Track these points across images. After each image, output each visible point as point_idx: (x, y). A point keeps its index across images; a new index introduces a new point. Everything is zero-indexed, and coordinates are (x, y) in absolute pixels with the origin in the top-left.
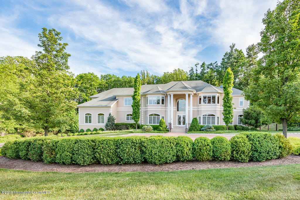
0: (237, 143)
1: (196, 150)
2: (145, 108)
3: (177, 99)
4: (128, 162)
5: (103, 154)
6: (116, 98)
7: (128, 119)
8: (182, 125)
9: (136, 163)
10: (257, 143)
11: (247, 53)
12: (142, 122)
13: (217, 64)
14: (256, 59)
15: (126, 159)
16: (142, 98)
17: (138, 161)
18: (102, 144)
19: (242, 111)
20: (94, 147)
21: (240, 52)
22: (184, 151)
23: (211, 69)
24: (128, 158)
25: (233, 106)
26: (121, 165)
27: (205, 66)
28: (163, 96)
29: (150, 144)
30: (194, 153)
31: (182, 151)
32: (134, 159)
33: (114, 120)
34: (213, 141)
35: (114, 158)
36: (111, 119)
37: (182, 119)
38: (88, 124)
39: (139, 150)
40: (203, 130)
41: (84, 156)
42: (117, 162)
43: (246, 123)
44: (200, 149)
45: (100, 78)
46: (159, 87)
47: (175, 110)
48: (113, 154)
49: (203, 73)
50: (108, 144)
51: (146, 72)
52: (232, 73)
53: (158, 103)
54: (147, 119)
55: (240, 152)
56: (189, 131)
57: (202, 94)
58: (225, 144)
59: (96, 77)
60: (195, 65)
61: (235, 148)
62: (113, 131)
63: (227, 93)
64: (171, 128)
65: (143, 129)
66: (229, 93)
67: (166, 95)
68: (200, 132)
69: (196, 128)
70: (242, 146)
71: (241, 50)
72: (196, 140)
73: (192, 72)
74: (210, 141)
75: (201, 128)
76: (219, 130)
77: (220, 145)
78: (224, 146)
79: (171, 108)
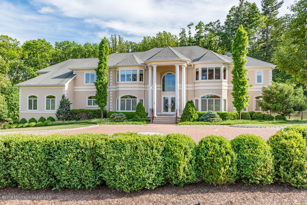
0: (285, 148)
1: (203, 162)
2: (114, 87)
3: (162, 73)
4: (69, 185)
5: (23, 169)
6: (74, 73)
7: (89, 104)
8: (170, 112)
9: (85, 188)
11: (262, 7)
12: (111, 107)
13: (219, 23)
14: (276, 16)
15: (66, 180)
16: (111, 72)
17: (89, 185)
18: (23, 149)
19: (261, 90)
21: (254, 7)
22: (179, 166)
23: (211, 30)
24: (69, 179)
25: (248, 84)
26: (56, 191)
27: (202, 27)
28: (142, 69)
29: (111, 150)
30: (200, 168)
31: (174, 164)
32: (80, 180)
33: (68, 106)
34: (236, 144)
35: (43, 178)
36: (64, 103)
37: (170, 103)
38: (33, 111)
39: (91, 162)
40: (203, 119)
43: (268, 108)
44: (212, 162)
45: (54, 47)
46: (135, 56)
47: (159, 89)
48: (42, 170)
49: (198, 37)
50: (33, 150)
51: (118, 38)
53: (135, 79)
54: (118, 103)
55: (293, 167)
56: (181, 121)
57: (199, 65)
58: (262, 152)
59: (48, 45)
60: (188, 26)
61: (283, 159)
62: (67, 122)
63: (239, 64)
64: (153, 117)
65: (112, 118)
66: (242, 63)
67: (145, 68)
68: (198, 122)
69: (192, 117)
70: (297, 154)
71: (254, 4)
72: (202, 142)
73: (183, 35)
74: (231, 144)
75: (199, 117)
76: (228, 119)
77: (252, 152)
78: (260, 156)
79: (154, 87)
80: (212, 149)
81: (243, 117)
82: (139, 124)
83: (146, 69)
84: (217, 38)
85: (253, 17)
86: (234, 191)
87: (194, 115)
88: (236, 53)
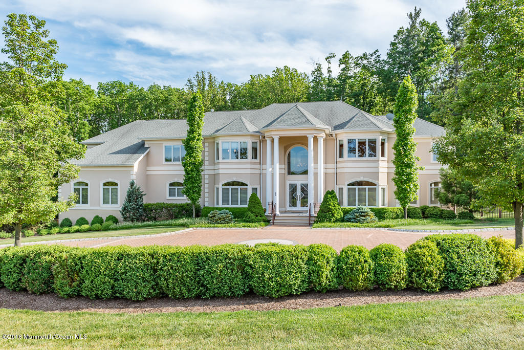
0: (418, 257)
1: (343, 270)
2: (212, 167)
3: (287, 146)
4: (219, 293)
6: (146, 146)
7: (172, 194)
8: (299, 207)
10: (455, 256)
11: (448, 29)
12: (206, 199)
13: (379, 56)
15: (217, 288)
16: (207, 144)
17: (238, 292)
18: (170, 260)
19: (437, 172)
20: (154, 266)
21: (433, 29)
22: (322, 273)
23: (364, 67)
24: (220, 287)
25: (417, 165)
26: (206, 299)
27: (351, 60)
28: (255, 141)
30: (341, 275)
31: (318, 272)
32: (230, 288)
33: (140, 198)
34: (374, 254)
35: (193, 287)
36: (134, 195)
37: (299, 192)
38: (81, 206)
39: (240, 271)
40: (350, 219)
41: (138, 284)
42: (197, 294)
44: (352, 270)
45: (97, 91)
46: (244, 120)
47: (283, 171)
48: (192, 280)
49: (344, 77)
50: (181, 261)
51: (207, 77)
52: (414, 87)
53: (244, 156)
54: (218, 193)
55: (424, 274)
56: (317, 222)
57: (345, 135)
58: (396, 260)
59: (87, 89)
60: (326, 59)
61: (416, 267)
62: (140, 224)
63: (404, 135)
64: (275, 216)
65: (211, 217)
66: (408, 134)
67: (261, 138)
68: (343, 224)
69: (333, 215)
70: (428, 262)
71: (435, 24)
72: (343, 251)
73: (318, 74)
74: (369, 254)
75: (344, 215)
76: (387, 218)
77: (387, 260)
78: (395, 264)
79: (274, 168)
80: (352, 258)
81: (411, 214)
82: (254, 227)
83: (261, 141)
84: (375, 79)
85: (433, 46)
86: (372, 296)
87: (336, 212)
88: (400, 118)
